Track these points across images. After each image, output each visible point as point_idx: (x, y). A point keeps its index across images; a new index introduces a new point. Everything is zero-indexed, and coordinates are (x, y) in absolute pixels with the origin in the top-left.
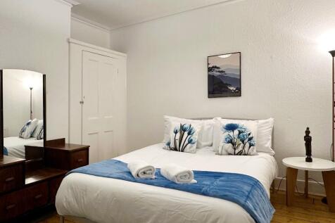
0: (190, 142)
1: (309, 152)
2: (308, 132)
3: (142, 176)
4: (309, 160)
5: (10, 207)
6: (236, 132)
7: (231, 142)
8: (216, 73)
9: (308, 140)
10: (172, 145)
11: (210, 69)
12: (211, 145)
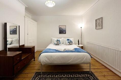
0: (60, 43)
1: (79, 44)
2: (78, 40)
3: (64, 51)
4: (79, 45)
5: (19, 67)
6: (69, 41)
7: (69, 42)
8: (61, 29)
9: (78, 41)
10: (56, 44)
11: (60, 28)
12: (63, 43)
